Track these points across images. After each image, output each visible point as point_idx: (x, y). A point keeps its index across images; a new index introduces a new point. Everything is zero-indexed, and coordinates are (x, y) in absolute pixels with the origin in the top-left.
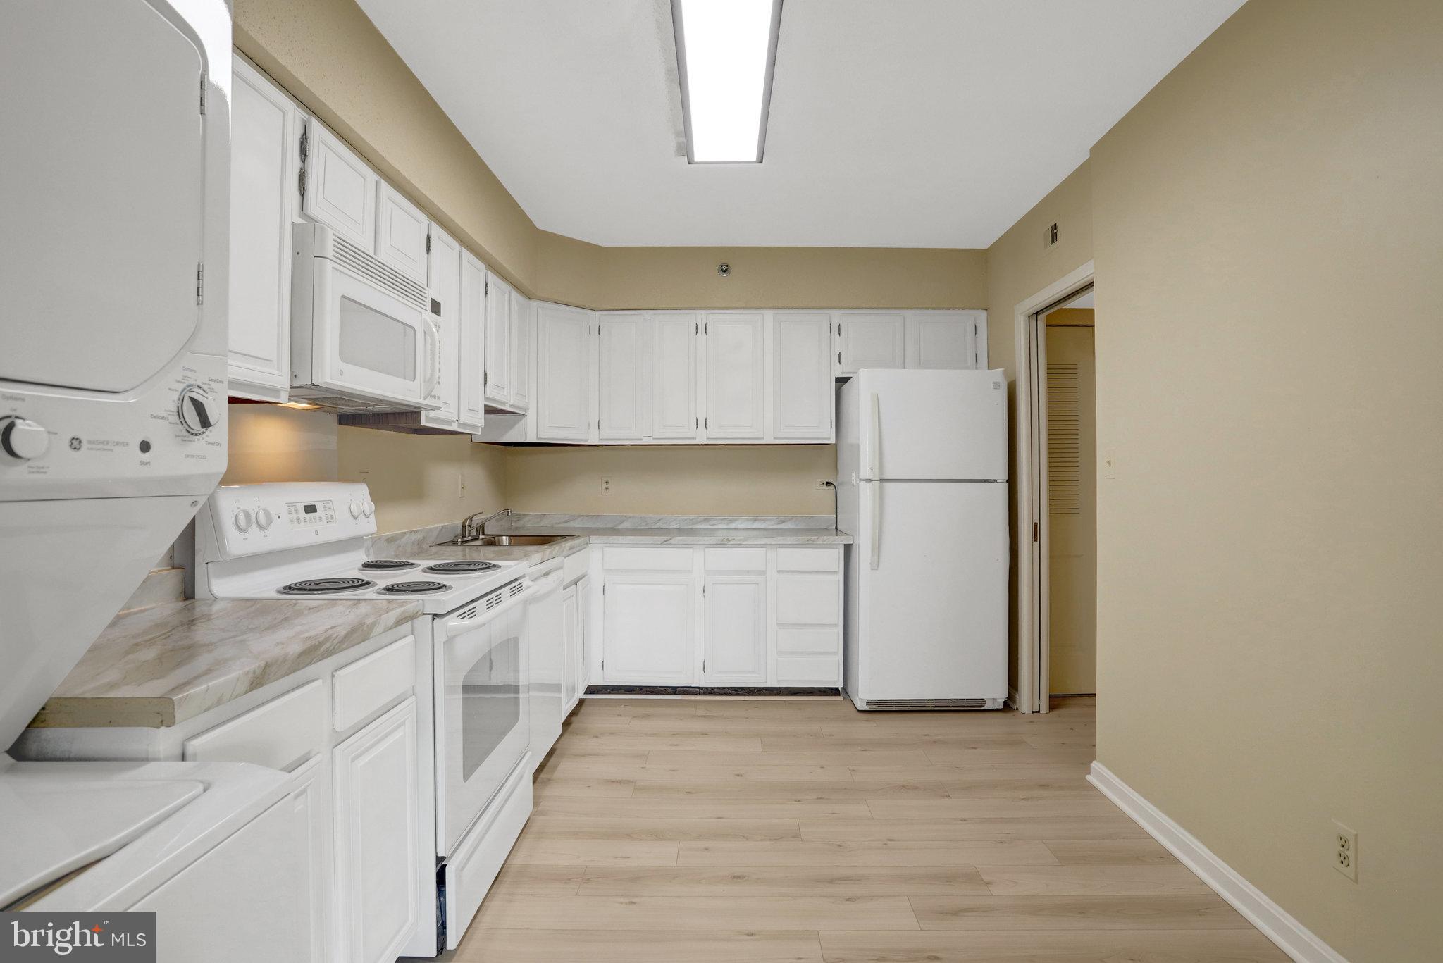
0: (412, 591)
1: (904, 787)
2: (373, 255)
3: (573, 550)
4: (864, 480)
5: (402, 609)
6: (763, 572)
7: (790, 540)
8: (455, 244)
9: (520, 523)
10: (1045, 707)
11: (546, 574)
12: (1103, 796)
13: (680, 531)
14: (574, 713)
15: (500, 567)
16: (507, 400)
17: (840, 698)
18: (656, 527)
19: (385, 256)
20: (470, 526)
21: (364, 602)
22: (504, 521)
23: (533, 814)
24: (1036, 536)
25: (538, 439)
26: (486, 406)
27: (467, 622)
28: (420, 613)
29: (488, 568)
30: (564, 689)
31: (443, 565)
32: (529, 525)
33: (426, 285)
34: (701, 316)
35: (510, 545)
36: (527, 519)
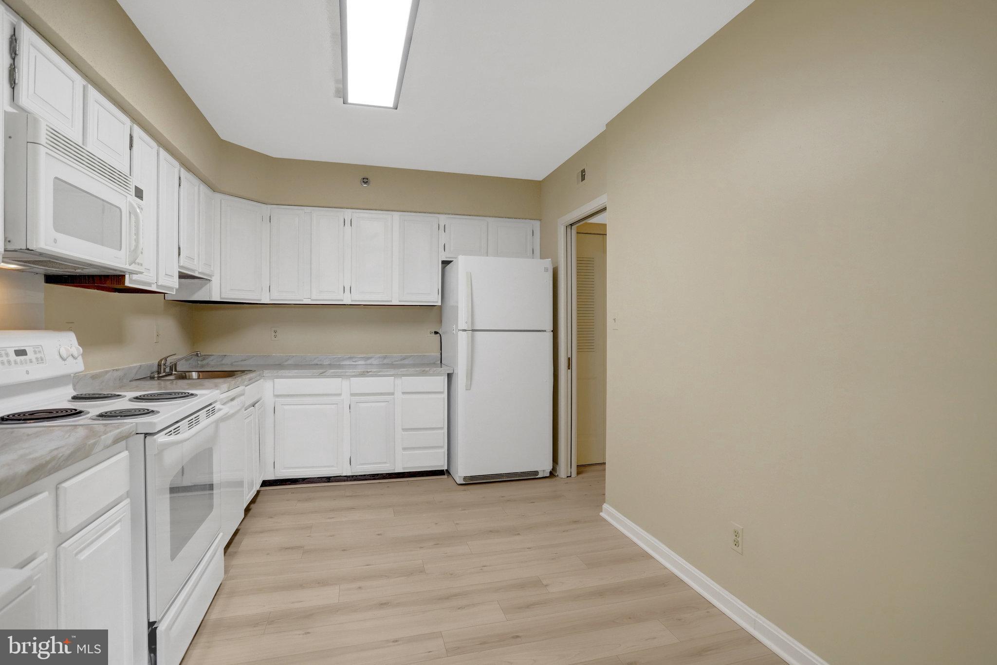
0: (125, 416)
1: (490, 531)
2: (82, 146)
3: (251, 381)
4: (461, 330)
5: (119, 430)
6: (393, 394)
7: (412, 370)
8: (153, 144)
9: (204, 362)
10: (574, 474)
11: (232, 399)
12: (610, 525)
13: (331, 366)
14: (253, 501)
15: (196, 395)
16: (197, 268)
17: (445, 477)
18: (313, 363)
19: (92, 147)
20: (164, 365)
21: (80, 427)
22: (192, 360)
23: (225, 580)
24: (569, 366)
25: (221, 298)
26: (179, 272)
27: (173, 438)
28: (134, 433)
29: (187, 396)
30: (246, 485)
31: (147, 395)
32: (212, 363)
33: (129, 174)
34: (348, 214)
35: (199, 378)
36: (212, 358)
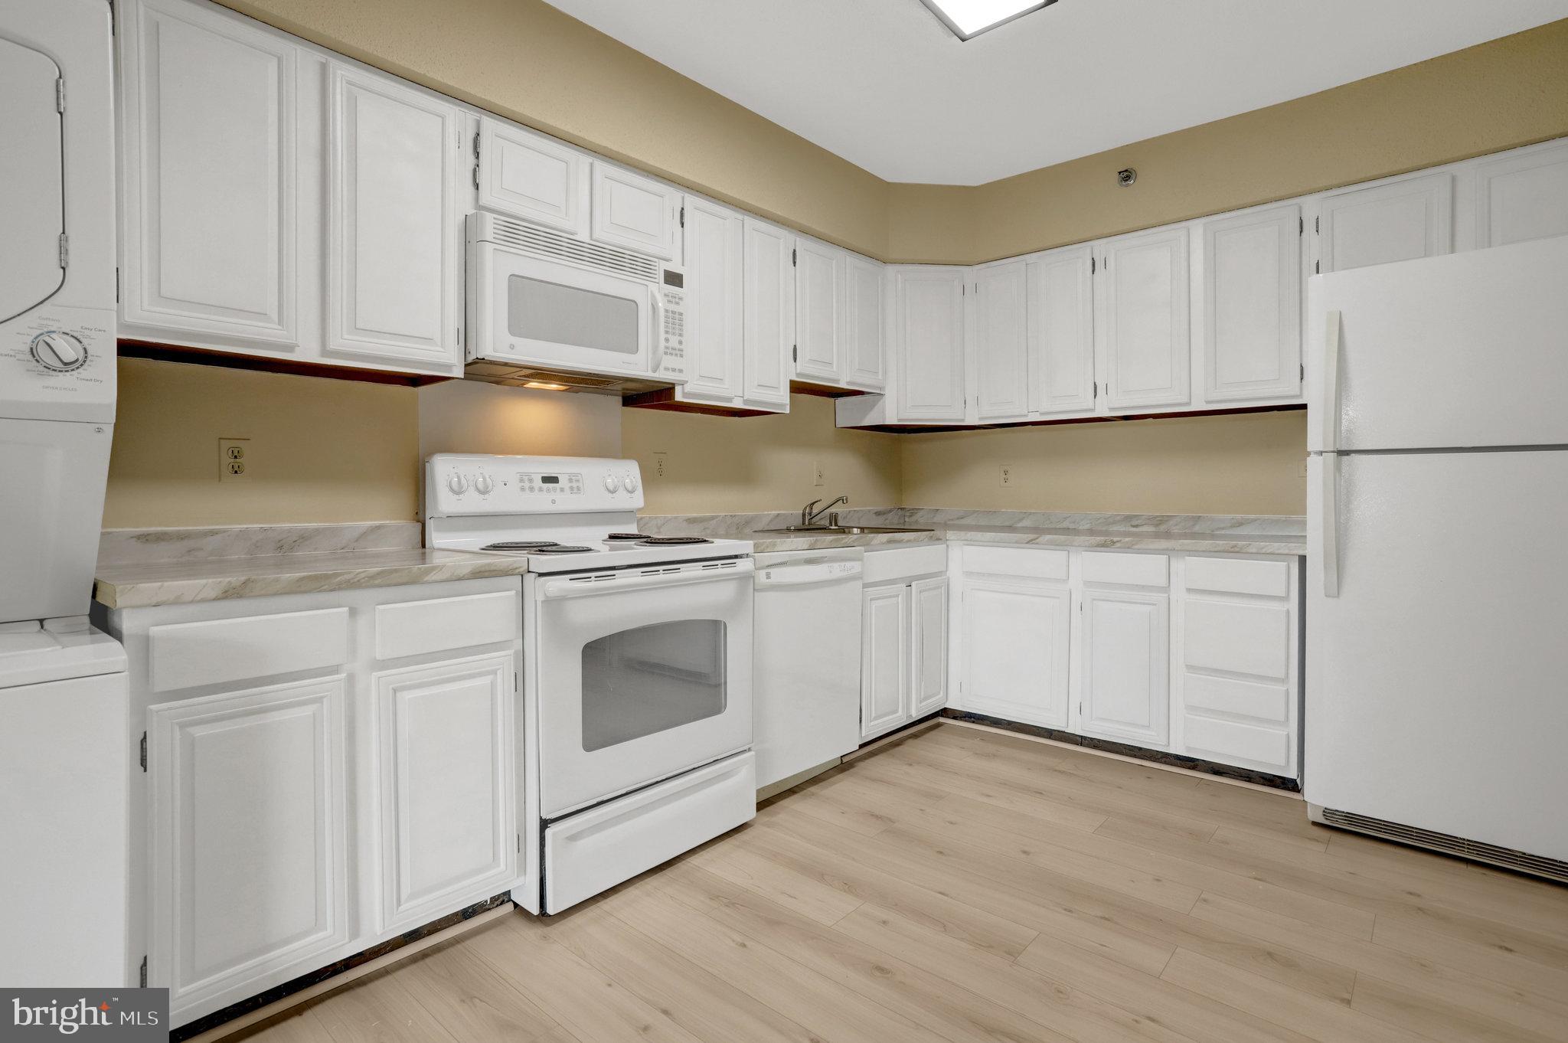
6: (1166, 589)
7: (1206, 543)
8: (730, 214)
16: (841, 377)
17: (1300, 797)
18: (1063, 525)
19: (603, 234)
20: (810, 514)
26: (790, 382)
34: (1100, 248)
